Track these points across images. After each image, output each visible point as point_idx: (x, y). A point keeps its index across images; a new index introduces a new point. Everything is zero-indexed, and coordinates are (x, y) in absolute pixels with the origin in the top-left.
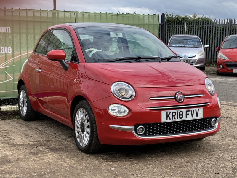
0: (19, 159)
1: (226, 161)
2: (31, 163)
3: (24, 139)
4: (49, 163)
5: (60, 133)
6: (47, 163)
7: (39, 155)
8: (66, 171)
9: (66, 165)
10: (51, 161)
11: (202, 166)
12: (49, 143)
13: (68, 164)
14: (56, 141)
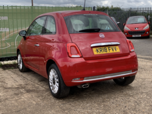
0: (6, 99)
1: (130, 96)
2: (13, 102)
3: (13, 84)
4: (24, 101)
5: (35, 78)
6: (23, 101)
7: (20, 95)
8: (33, 108)
9: (34, 103)
10: (25, 99)
11: (116, 101)
12: (27, 86)
13: (35, 102)
14: (32, 84)
